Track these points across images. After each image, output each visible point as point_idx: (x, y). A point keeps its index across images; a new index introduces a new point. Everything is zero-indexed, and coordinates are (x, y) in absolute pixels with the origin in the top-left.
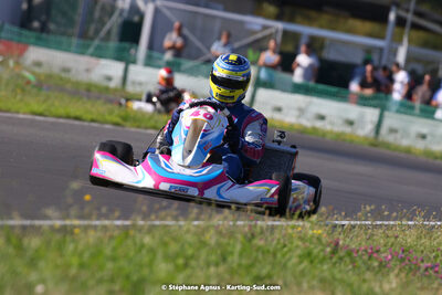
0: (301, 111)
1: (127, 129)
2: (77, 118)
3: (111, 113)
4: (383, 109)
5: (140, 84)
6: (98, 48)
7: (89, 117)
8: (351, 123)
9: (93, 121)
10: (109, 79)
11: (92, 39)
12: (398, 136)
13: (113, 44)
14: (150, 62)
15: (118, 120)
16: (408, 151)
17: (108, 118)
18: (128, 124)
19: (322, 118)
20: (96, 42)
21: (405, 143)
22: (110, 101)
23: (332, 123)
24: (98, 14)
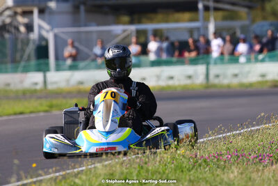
0: (158, 77)
2: (21, 113)
3: (41, 105)
4: (208, 64)
5: (55, 83)
6: (24, 67)
7: (28, 111)
8: (190, 77)
9: (31, 112)
10: (36, 84)
11: (19, 62)
12: (221, 78)
13: (33, 62)
14: (58, 68)
15: (47, 108)
16: (229, 86)
17: (40, 108)
18: (53, 109)
19: (172, 78)
20: (23, 64)
21: (226, 82)
22: (40, 98)
23: (179, 80)
24: (19, 46)
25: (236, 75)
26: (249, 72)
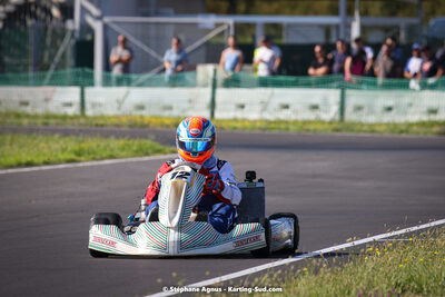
1: (81, 165)
4: (344, 88)
6: (53, 77)
8: (315, 107)
12: (364, 112)
13: (69, 71)
14: (107, 82)
17: (62, 156)
18: (83, 158)
19: (286, 107)
20: (50, 73)
21: (371, 119)
23: (295, 112)
24: (48, 40)
25: (389, 109)
26: (410, 105)
